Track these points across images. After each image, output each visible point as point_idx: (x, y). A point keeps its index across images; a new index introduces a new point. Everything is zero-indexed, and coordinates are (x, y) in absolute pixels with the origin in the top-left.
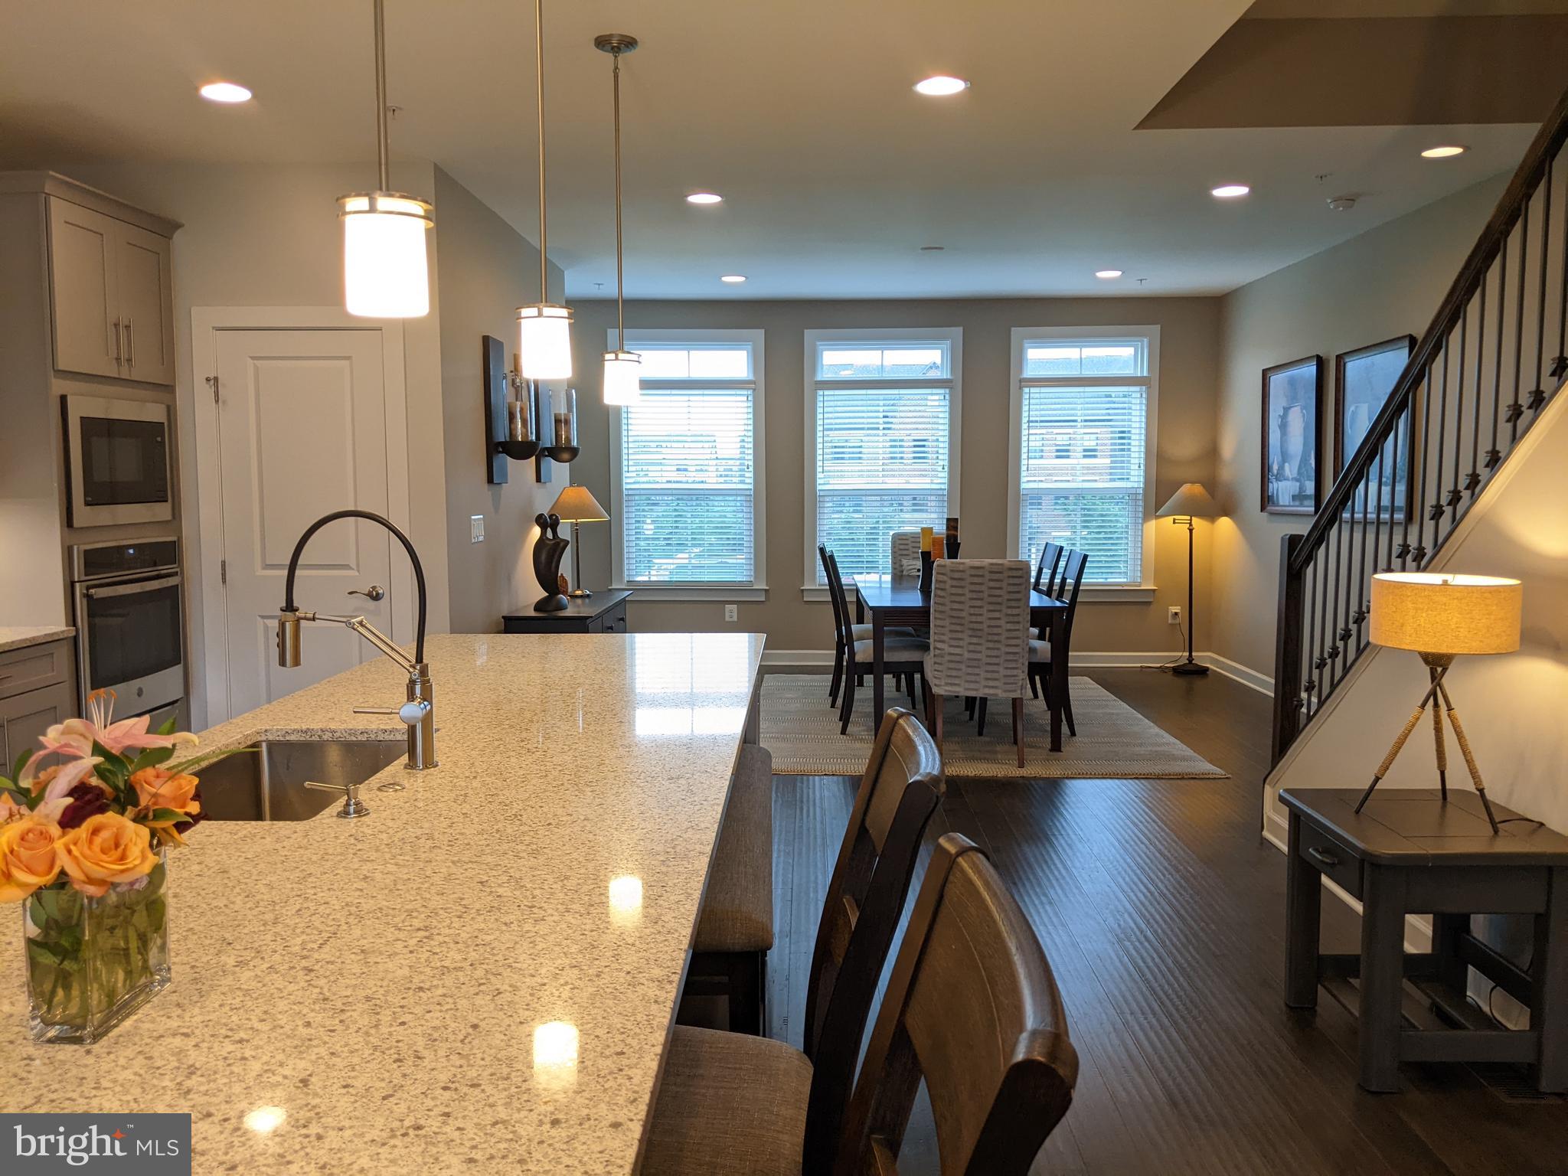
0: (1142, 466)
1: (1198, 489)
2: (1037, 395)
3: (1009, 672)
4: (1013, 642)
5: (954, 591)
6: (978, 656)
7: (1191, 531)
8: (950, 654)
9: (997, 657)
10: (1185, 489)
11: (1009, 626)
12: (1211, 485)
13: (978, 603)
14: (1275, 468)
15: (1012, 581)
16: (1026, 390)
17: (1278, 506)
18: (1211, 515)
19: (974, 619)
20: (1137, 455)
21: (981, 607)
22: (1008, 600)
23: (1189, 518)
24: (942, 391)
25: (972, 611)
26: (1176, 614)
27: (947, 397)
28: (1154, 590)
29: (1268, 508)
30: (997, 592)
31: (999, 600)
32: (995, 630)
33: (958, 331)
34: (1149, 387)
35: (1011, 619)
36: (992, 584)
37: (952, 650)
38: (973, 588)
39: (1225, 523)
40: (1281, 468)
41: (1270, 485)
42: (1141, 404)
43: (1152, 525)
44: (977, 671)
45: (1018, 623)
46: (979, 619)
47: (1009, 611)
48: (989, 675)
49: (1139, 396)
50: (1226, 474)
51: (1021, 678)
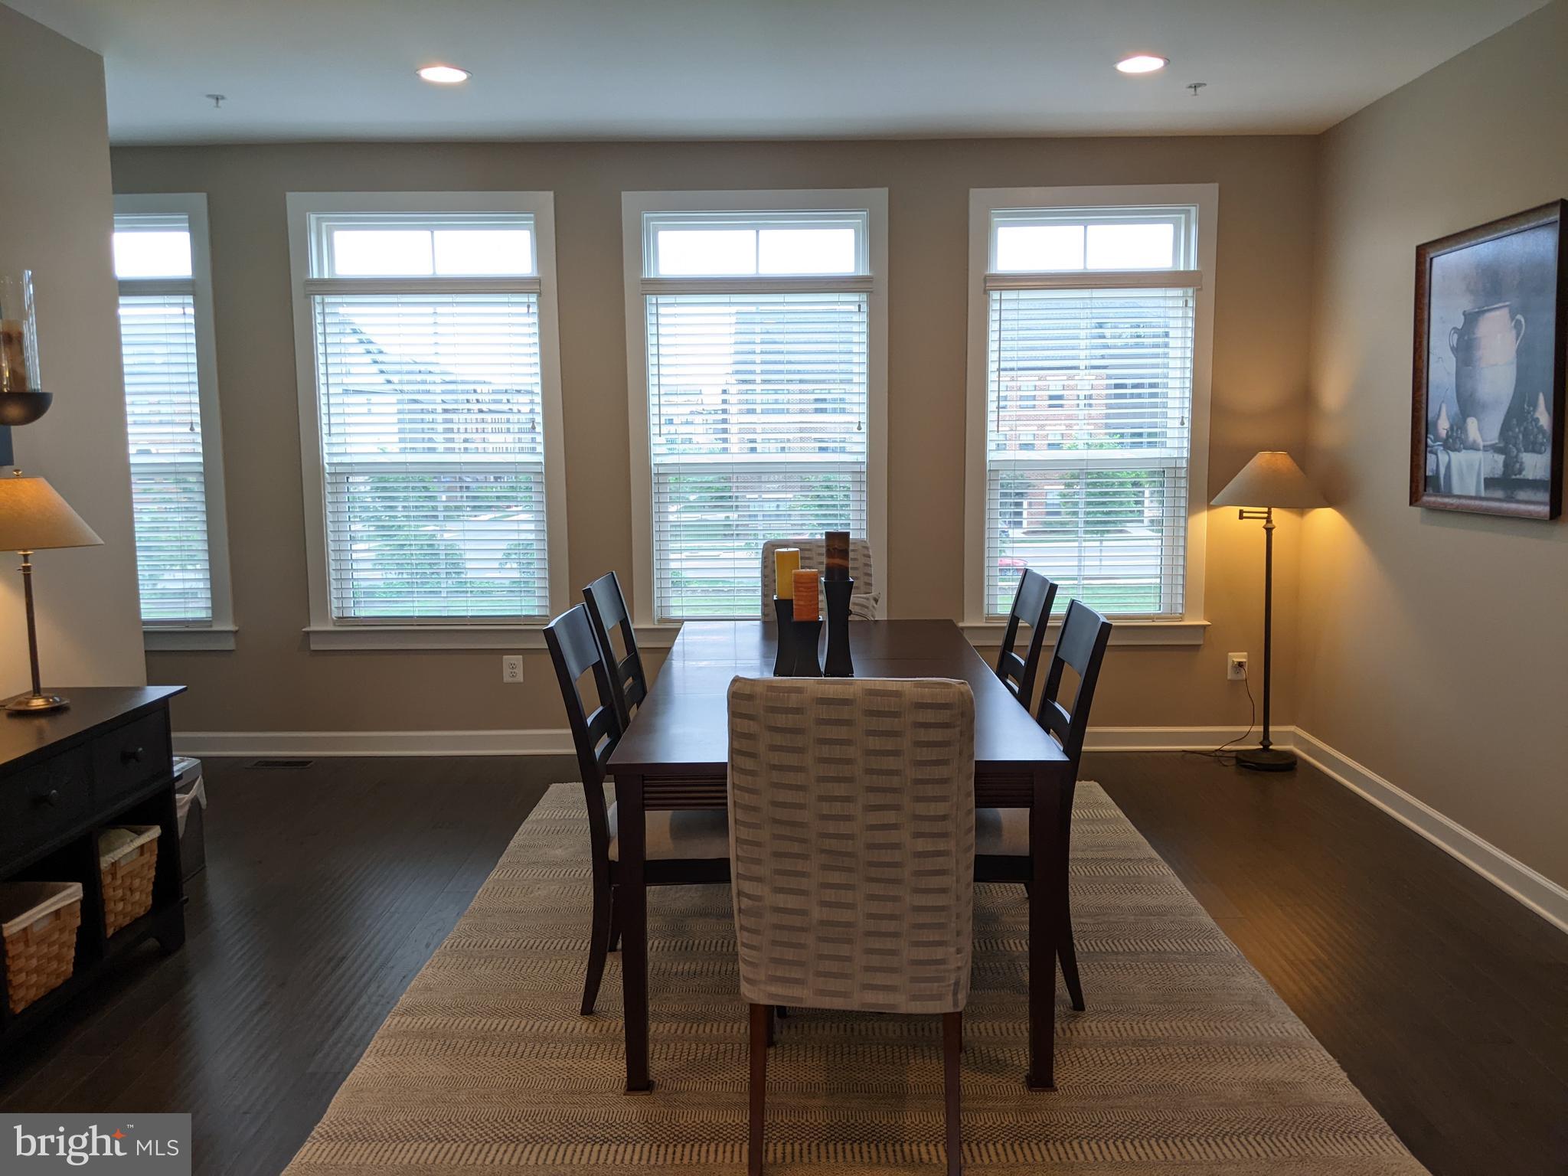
0: (1186, 422)
1: (1280, 460)
2: (1013, 305)
3: (922, 954)
4: (935, 882)
5: (776, 758)
6: (845, 916)
7: (1269, 531)
8: (777, 910)
9: (892, 917)
10: (1262, 460)
11: (921, 845)
12: (1302, 452)
13: (840, 790)
14: (1443, 426)
15: (924, 735)
16: (995, 295)
17: (1450, 495)
18: (1301, 505)
19: (831, 827)
20: (1177, 403)
21: (847, 799)
22: (918, 782)
23: (1266, 510)
24: (854, 297)
25: (826, 808)
26: (1240, 664)
27: (864, 307)
28: (1204, 627)
29: (1425, 499)
30: (890, 763)
31: (895, 781)
32: (886, 856)
33: (882, 194)
34: (1199, 290)
35: (926, 827)
36: (874, 743)
37: (782, 900)
38: (826, 751)
39: (1326, 520)
40: (1458, 427)
41: (1431, 458)
42: (1185, 317)
43: (1202, 520)
44: (844, 950)
45: (944, 835)
46: (843, 828)
47: (922, 809)
48: (876, 960)
49: (1181, 303)
50: (1329, 435)
51: (952, 966)
